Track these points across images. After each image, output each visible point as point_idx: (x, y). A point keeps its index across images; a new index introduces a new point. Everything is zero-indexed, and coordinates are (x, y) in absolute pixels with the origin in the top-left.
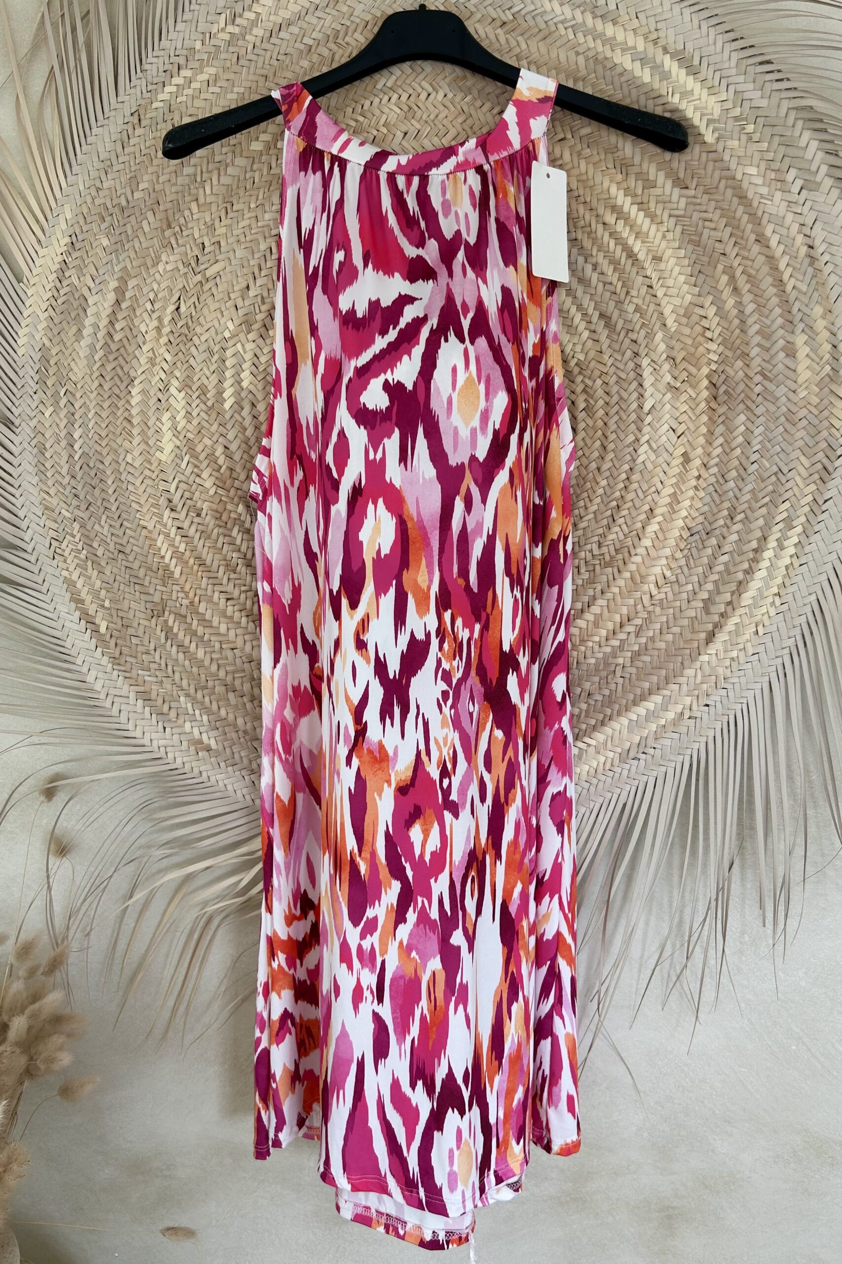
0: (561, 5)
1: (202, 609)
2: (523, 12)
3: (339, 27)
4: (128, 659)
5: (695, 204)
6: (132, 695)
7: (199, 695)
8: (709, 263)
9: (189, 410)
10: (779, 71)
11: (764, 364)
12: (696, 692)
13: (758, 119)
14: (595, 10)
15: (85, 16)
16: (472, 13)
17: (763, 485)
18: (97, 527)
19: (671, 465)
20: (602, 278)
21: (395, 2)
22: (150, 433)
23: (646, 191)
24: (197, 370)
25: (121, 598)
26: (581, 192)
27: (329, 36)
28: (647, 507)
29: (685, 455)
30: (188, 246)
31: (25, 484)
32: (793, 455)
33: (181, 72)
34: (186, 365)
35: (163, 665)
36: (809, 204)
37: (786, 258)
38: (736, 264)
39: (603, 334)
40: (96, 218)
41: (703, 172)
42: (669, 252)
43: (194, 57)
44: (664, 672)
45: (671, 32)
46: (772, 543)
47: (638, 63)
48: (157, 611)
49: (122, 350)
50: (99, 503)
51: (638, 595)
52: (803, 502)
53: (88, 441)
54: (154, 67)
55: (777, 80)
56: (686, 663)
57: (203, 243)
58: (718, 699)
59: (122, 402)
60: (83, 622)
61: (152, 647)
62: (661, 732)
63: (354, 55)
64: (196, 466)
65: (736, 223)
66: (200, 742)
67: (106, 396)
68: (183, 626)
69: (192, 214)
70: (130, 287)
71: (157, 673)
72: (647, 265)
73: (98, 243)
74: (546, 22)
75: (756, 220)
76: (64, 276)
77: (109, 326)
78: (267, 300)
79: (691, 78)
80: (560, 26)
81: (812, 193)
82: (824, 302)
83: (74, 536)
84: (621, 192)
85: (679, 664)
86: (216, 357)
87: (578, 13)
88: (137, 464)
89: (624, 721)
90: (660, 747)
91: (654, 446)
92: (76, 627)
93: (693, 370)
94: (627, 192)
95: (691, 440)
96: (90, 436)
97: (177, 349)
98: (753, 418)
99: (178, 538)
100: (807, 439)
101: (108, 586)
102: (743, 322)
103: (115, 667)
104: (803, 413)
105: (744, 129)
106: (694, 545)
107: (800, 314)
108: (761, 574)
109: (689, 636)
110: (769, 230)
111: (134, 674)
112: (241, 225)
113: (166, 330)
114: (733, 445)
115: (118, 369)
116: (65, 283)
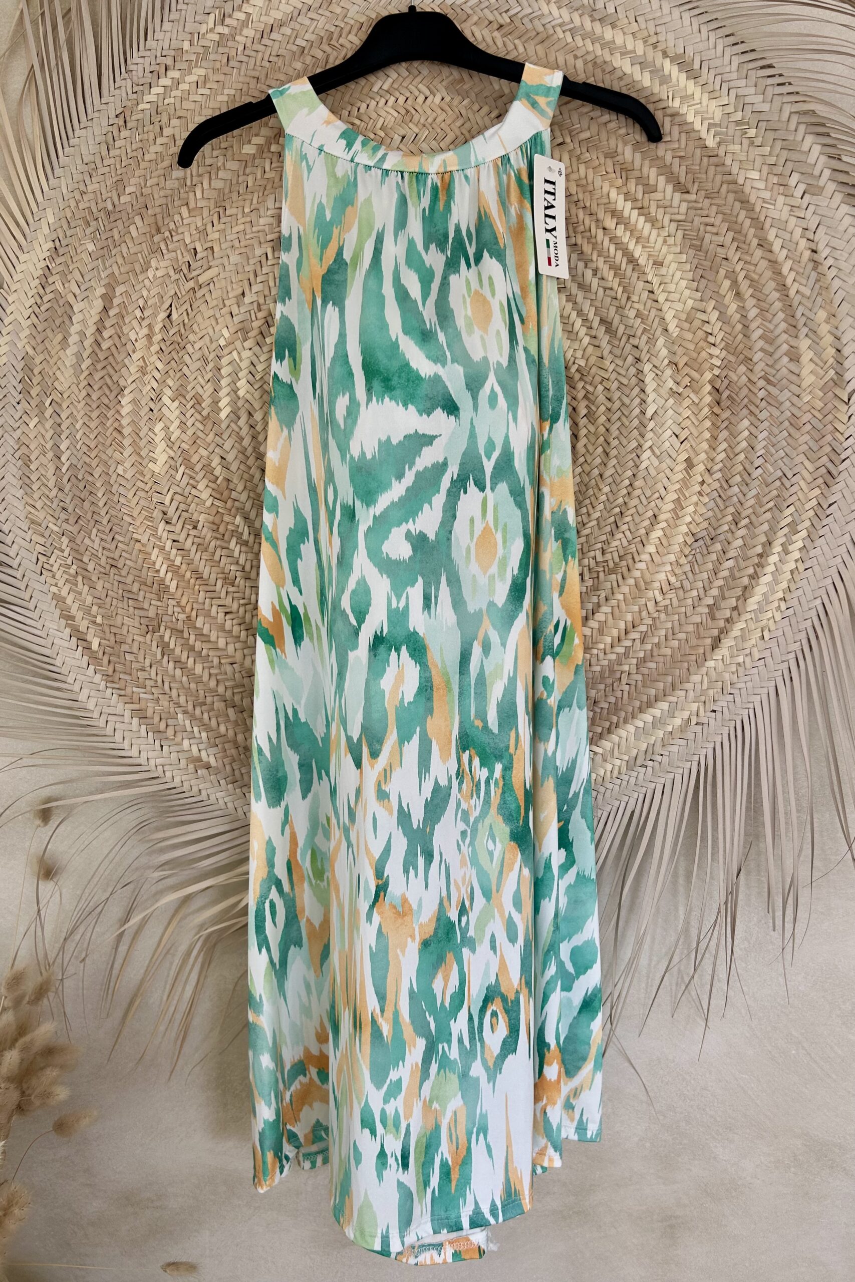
0: (559, 8)
1: (199, 623)
2: (520, 16)
3: (333, 29)
4: (122, 676)
5: (696, 209)
6: (127, 714)
7: (198, 711)
8: (711, 268)
9: (184, 420)
10: (781, 75)
11: (768, 369)
12: (703, 698)
13: (760, 124)
14: (594, 13)
15: (67, 14)
16: (469, 16)
17: (767, 490)
18: (87, 541)
19: (675, 471)
20: (603, 283)
21: (390, 3)
22: (142, 443)
23: (646, 195)
24: (191, 378)
25: (114, 614)
26: (581, 196)
27: (322, 38)
28: (650, 513)
29: (688, 460)
30: (179, 252)
31: (9, 498)
32: (798, 460)
33: (169, 73)
34: (179, 374)
35: (160, 681)
36: (811, 208)
37: (789, 263)
38: (738, 268)
39: (604, 340)
40: (81, 222)
41: (704, 176)
42: (670, 257)
43: (182, 57)
44: (669, 679)
45: (671, 37)
46: (777, 548)
47: (637, 67)
48: (152, 627)
49: (111, 358)
50: (89, 515)
51: (643, 601)
52: (807, 507)
53: (75, 453)
54: (140, 67)
55: (778, 85)
56: (691, 669)
57: (195, 249)
58: (725, 704)
59: (112, 412)
60: (74, 639)
61: (147, 663)
62: (668, 739)
63: (349, 56)
64: (191, 477)
65: (737, 227)
66: (199, 759)
67: (94, 406)
68: (180, 641)
69: (182, 219)
70: (117, 294)
71: (153, 690)
72: (648, 270)
73: (83, 248)
74: (543, 25)
75: (759, 226)
76: (47, 282)
77: (97, 334)
78: (263, 307)
79: (692, 81)
80: (558, 29)
81: (815, 197)
82: (828, 307)
83: (63, 551)
84: (622, 197)
85: (685, 670)
86: (211, 365)
87: (576, 17)
88: (128, 476)
89: (631, 728)
90: (667, 754)
91: (658, 453)
92: (66, 644)
93: (695, 375)
94: (627, 196)
95: (694, 445)
96: (78, 447)
97: (169, 358)
98: (757, 423)
99: (174, 551)
100: (812, 443)
101: (99, 601)
102: (746, 327)
103: (108, 685)
104: (808, 416)
105: (746, 133)
106: (698, 550)
107: (804, 319)
108: (766, 579)
109: (694, 641)
110: (771, 235)
111: (129, 690)
112: (235, 230)
113: (157, 338)
114: (737, 450)
115: (106, 377)
116: (48, 290)
